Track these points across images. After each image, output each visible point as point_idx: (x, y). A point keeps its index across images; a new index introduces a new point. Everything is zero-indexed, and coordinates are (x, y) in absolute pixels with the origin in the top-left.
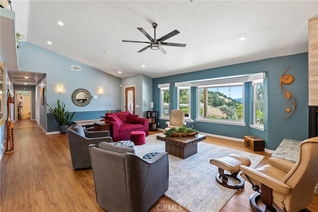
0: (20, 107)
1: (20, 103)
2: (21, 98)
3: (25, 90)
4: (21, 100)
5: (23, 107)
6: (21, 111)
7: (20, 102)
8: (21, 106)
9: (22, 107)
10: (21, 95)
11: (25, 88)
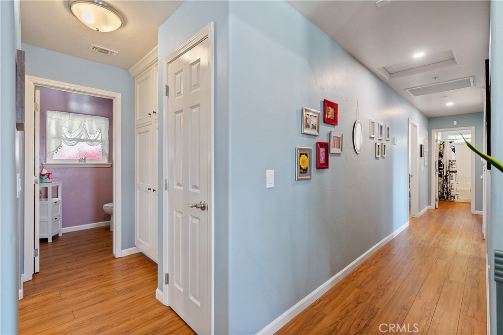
0: (450, 172)
1: (451, 163)
2: (454, 150)
3: (455, 126)
4: (453, 157)
5: (458, 173)
6: (452, 181)
7: (450, 161)
8: (451, 169)
9: (455, 172)
10: (453, 144)
11: (455, 123)
